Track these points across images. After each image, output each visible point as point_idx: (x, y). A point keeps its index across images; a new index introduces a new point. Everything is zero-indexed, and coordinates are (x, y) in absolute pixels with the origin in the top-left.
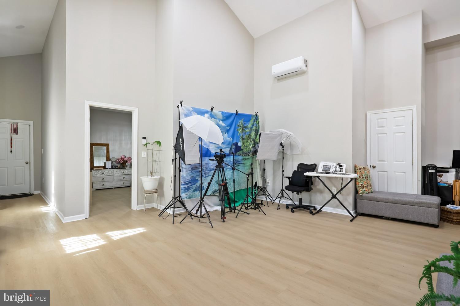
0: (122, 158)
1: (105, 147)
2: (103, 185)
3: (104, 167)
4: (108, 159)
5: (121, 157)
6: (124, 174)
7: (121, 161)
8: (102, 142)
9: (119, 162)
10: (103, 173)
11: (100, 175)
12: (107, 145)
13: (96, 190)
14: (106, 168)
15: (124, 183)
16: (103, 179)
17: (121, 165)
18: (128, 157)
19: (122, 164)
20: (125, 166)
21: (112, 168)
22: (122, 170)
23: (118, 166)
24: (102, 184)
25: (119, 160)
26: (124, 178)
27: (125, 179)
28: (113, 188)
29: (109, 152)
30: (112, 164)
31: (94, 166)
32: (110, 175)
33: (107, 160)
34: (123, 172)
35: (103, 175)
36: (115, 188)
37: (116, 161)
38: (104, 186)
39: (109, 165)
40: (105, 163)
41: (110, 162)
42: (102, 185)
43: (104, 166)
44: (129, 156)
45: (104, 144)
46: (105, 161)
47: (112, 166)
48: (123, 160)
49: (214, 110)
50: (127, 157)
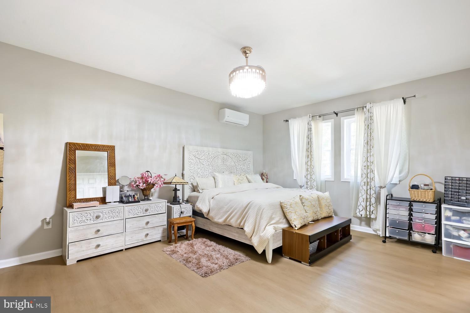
0: (142, 178)
1: (105, 154)
2: (98, 246)
3: (103, 200)
4: (112, 181)
5: (140, 176)
6: (148, 213)
7: (142, 186)
8: (99, 143)
9: (137, 186)
10: (98, 217)
11: (89, 222)
12: (110, 150)
13: (78, 261)
14: (107, 201)
15: (147, 234)
16: (98, 231)
17: (142, 193)
18: (156, 175)
19: (143, 190)
20: (149, 194)
21: (121, 201)
22: (143, 204)
23: (134, 196)
24: (96, 244)
25: (136, 182)
26: (147, 223)
27: (149, 225)
28: (122, 250)
29: (115, 165)
30: (121, 191)
31: (79, 197)
32: (117, 219)
33: (110, 184)
34: (146, 210)
35: (99, 221)
36: (126, 249)
37: (130, 185)
38: (99, 248)
39: (113, 194)
40: (104, 190)
41: (117, 188)
42: (94, 247)
43: (102, 196)
44: (158, 174)
45: (104, 146)
46: (106, 185)
47: (121, 198)
48: (146, 182)
50: (153, 175)
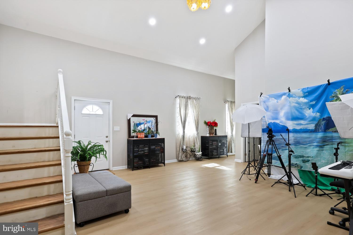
49: (291, 90)
